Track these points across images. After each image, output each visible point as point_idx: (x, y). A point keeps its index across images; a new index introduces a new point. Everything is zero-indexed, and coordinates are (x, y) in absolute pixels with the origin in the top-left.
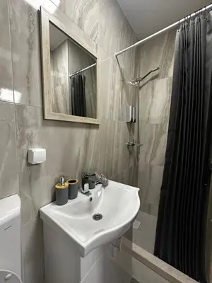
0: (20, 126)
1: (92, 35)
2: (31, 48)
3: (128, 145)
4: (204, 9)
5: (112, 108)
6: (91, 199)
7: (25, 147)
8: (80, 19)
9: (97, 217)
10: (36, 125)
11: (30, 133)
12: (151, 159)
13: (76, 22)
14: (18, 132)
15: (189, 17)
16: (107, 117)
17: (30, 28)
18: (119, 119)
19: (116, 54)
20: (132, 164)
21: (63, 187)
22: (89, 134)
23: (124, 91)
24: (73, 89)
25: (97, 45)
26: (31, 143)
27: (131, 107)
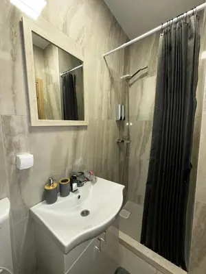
0: (7, 135)
1: (78, 39)
2: (14, 60)
3: (118, 142)
4: (185, 14)
5: (100, 108)
6: (79, 197)
7: (13, 154)
8: (65, 25)
9: (85, 213)
10: (23, 132)
11: (17, 141)
12: (141, 154)
13: (61, 28)
14: (6, 142)
15: (171, 21)
16: (96, 117)
17: (12, 40)
18: (108, 118)
19: (104, 55)
20: (122, 159)
21: (51, 188)
22: (77, 135)
23: (113, 91)
24: (64, 87)
25: (83, 48)
26: (19, 150)
27: (120, 106)
